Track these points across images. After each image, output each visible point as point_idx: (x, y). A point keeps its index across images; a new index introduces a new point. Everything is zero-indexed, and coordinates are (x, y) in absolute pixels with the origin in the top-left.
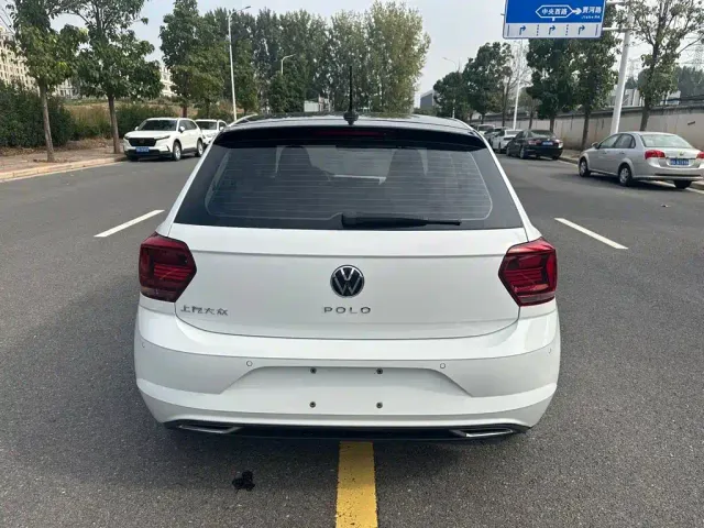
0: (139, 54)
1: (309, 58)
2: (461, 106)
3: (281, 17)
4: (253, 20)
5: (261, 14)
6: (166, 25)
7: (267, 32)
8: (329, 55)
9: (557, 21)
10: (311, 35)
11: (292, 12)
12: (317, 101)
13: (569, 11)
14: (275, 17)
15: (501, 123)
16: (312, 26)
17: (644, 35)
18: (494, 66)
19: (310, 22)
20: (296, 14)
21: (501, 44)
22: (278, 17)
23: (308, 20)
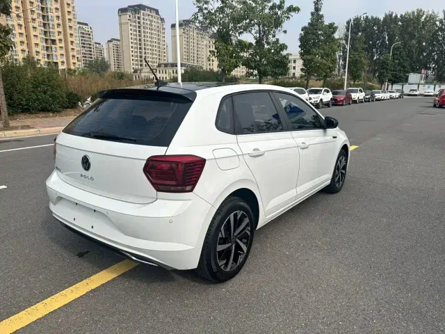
0: (280, 51)
1: (420, 42)
3: (401, 16)
4: (379, 20)
5: (386, 16)
6: (302, 32)
7: (389, 27)
8: (437, 38)
10: (423, 26)
11: (410, 11)
12: (420, 73)
14: (396, 16)
16: (425, 19)
19: (424, 16)
20: (413, 13)
22: (399, 17)
23: (422, 16)
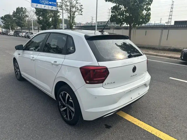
2: (13, 25)
9: (46, 4)
13: (48, 3)
15: (28, 31)
17: (67, 11)
18: (22, 14)
21: (23, 8)
